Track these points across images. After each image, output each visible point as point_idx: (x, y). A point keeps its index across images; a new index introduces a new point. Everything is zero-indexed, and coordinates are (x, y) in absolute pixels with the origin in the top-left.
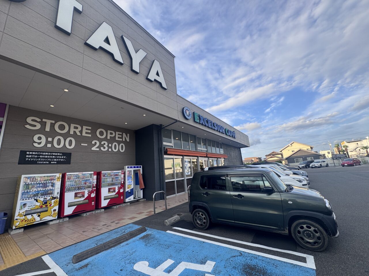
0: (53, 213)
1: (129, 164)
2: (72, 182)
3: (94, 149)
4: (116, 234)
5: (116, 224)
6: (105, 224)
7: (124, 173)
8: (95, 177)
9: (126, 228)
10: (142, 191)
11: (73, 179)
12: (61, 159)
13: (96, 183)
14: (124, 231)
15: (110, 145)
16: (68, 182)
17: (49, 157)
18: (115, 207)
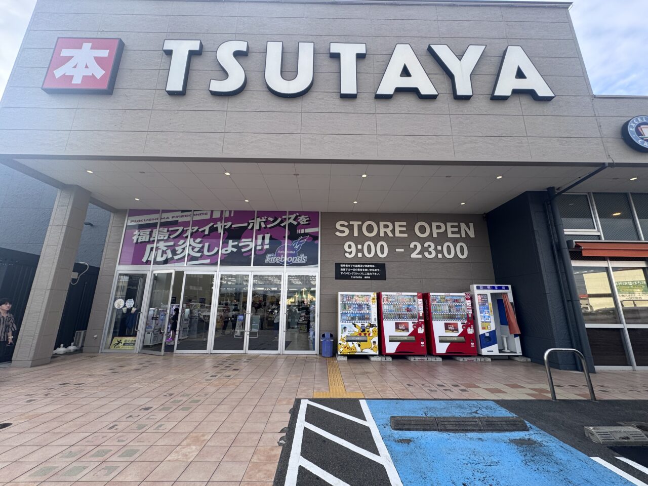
0: (373, 346)
1: (481, 280)
2: (390, 306)
3: (414, 255)
4: (459, 409)
5: (460, 392)
6: (441, 384)
7: (472, 299)
8: (420, 301)
9: (480, 406)
10: (517, 340)
11: (391, 302)
12: (375, 272)
13: (423, 312)
14: (476, 409)
15: (439, 248)
16: (385, 306)
17: (361, 270)
18: (461, 359)
